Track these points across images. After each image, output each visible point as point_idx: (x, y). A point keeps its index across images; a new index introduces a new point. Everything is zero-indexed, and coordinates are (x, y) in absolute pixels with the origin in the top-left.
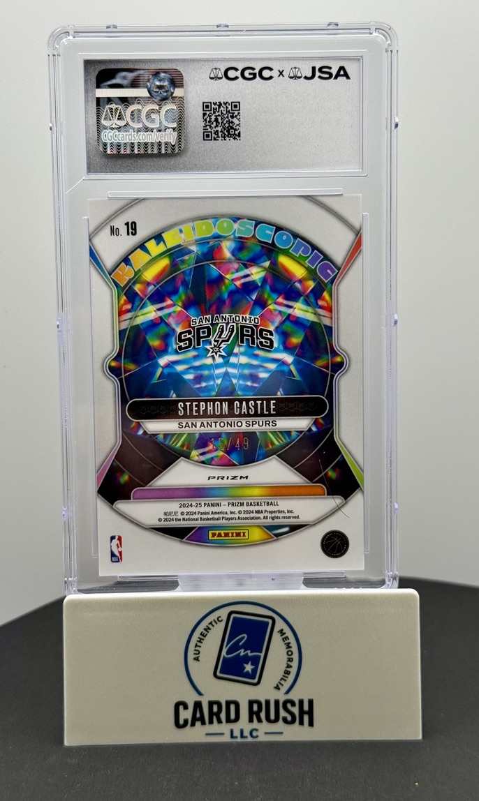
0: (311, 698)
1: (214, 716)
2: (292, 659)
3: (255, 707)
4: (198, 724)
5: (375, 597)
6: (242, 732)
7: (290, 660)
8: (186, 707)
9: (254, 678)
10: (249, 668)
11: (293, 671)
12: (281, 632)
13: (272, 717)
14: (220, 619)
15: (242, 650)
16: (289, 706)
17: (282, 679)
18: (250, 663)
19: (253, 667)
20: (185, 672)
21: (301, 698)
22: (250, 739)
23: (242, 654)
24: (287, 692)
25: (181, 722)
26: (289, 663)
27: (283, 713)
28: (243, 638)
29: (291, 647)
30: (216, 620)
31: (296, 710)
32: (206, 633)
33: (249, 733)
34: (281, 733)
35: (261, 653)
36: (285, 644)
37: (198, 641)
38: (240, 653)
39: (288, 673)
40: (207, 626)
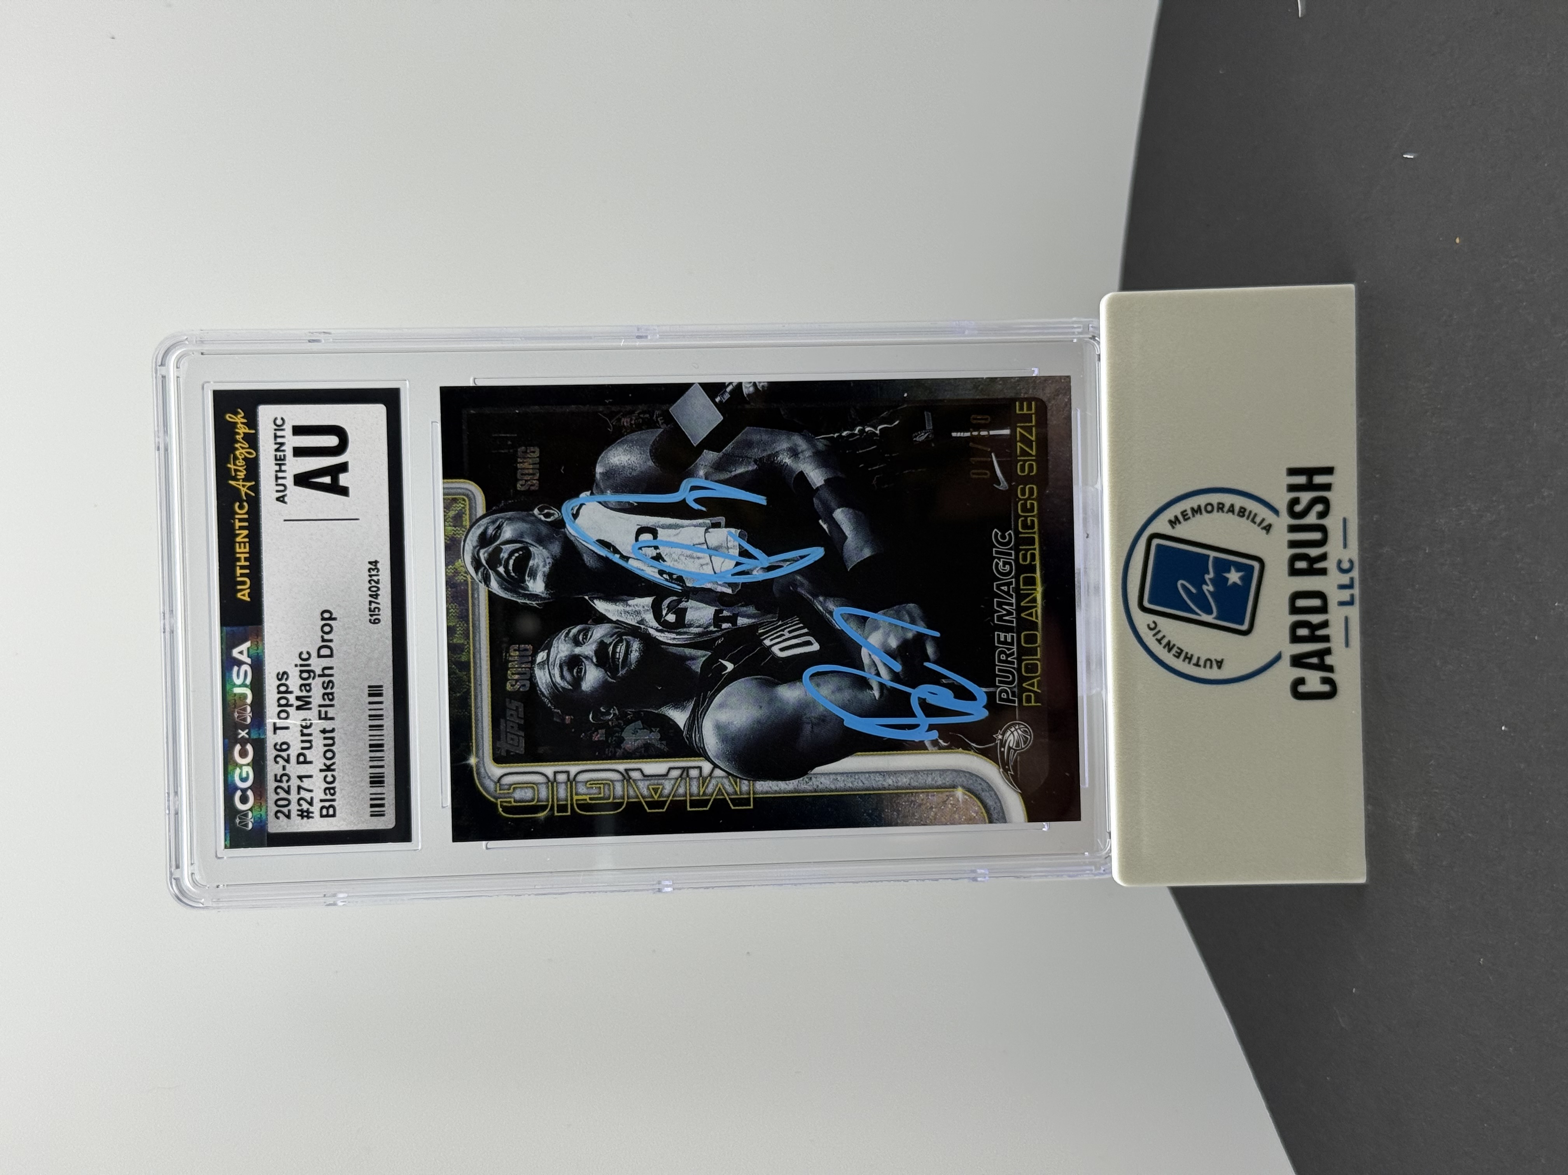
0: (1284, 472)
1: (1316, 633)
2: (1219, 504)
3: (1301, 565)
4: (1329, 660)
5: (1114, 368)
6: (1342, 587)
7: (1221, 507)
8: (1301, 681)
9: (1252, 568)
10: (1234, 577)
11: (1239, 502)
12: (1174, 523)
13: (1317, 536)
14: (1152, 626)
15: (1205, 587)
16: (1298, 508)
17: (1253, 521)
18: (1227, 575)
19: (1233, 569)
20: (1242, 683)
21: (1285, 488)
22: (1355, 574)
23: (1211, 588)
24: (1276, 512)
25: (1326, 688)
26: (1226, 509)
27: (1311, 519)
28: (1184, 587)
30: (1154, 632)
31: (1306, 497)
32: (1175, 649)
33: (1345, 575)
34: (1345, 521)
35: (1208, 556)
36: (1194, 516)
37: (1189, 663)
38: (1208, 591)
39: (1242, 510)
40: (1164, 647)
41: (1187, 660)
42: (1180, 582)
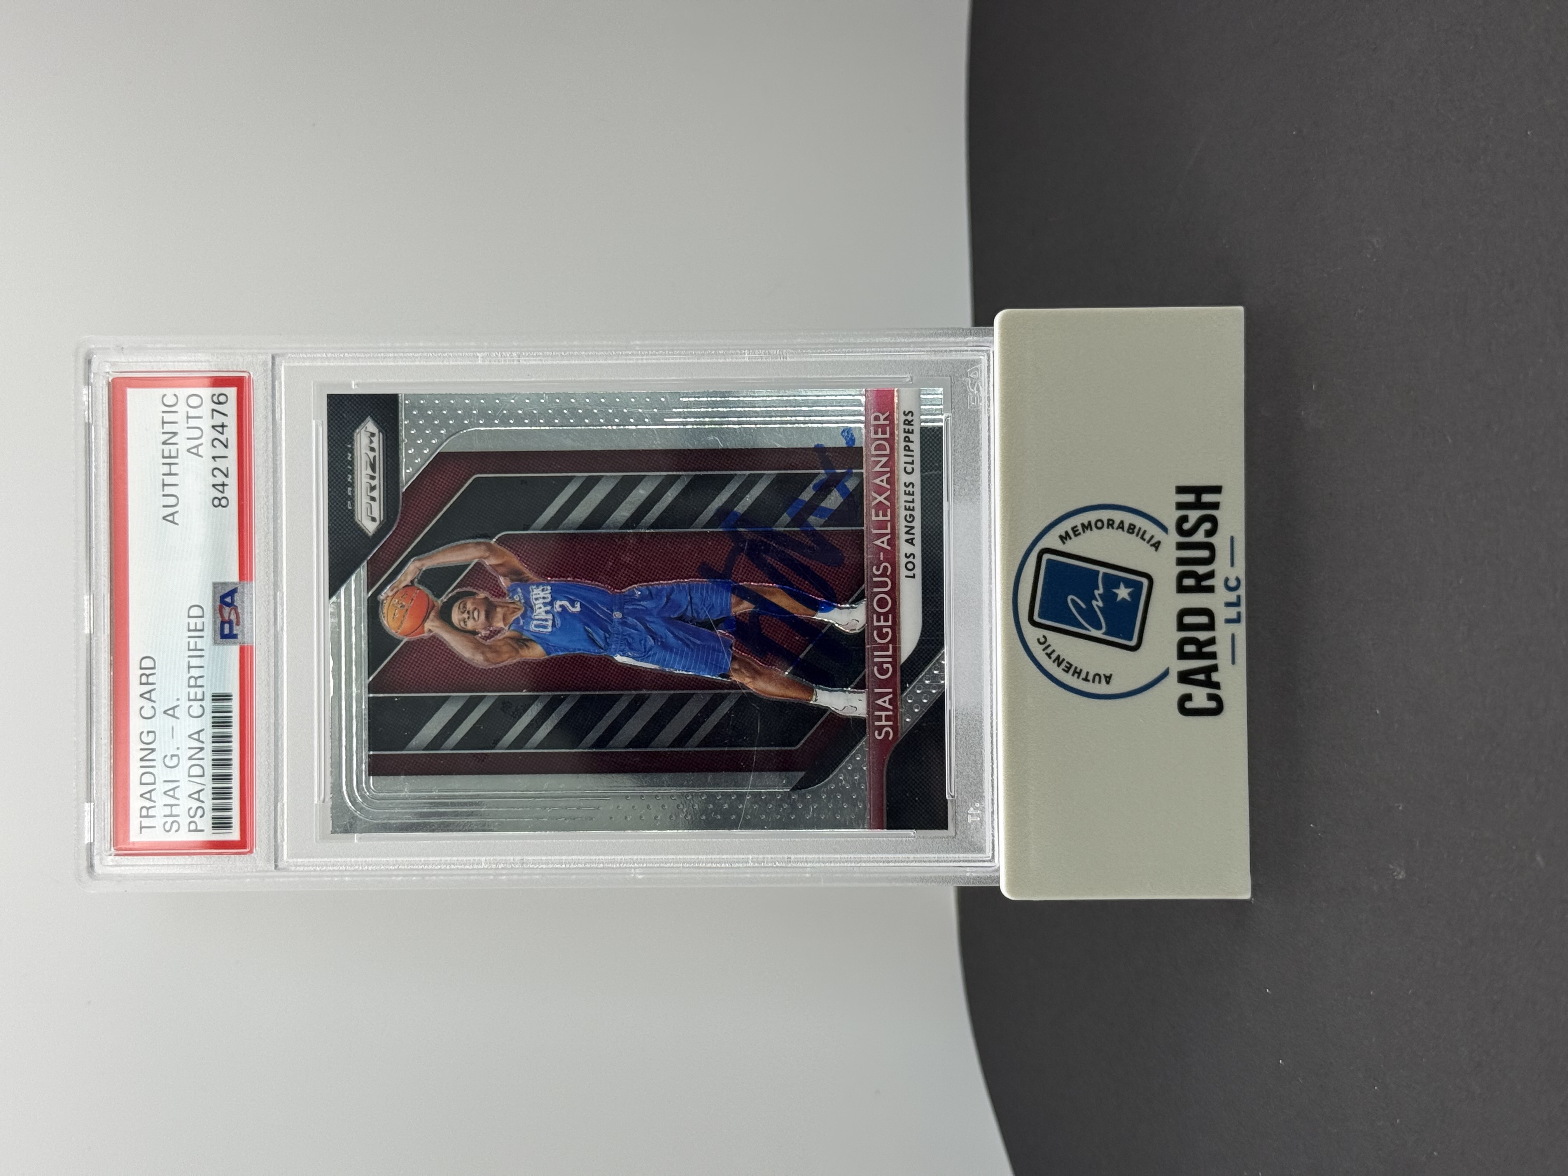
0: (1173, 490)
1: (1203, 650)
2: (1109, 520)
3: (1189, 582)
4: (1215, 677)
5: (1007, 384)
6: (1229, 604)
7: (1111, 523)
8: (1187, 697)
9: (1141, 584)
10: (1123, 593)
11: (1129, 519)
12: (1064, 538)
13: (1205, 554)
14: (1042, 640)
15: (1094, 603)
16: (1187, 526)
17: (1142, 538)
18: (1116, 591)
19: (1122, 585)
20: (1130, 698)
21: (1174, 506)
22: (1242, 593)
23: (1100, 604)
24: (1165, 529)
25: (1212, 705)
27: (1199, 536)
28: (1073, 601)
29: (1090, 523)
30: (1044, 646)
31: (1194, 515)
32: (1064, 664)
33: (1231, 593)
34: (1232, 539)
35: (1098, 572)
36: (1084, 532)
37: (1078, 677)
38: (1097, 606)
39: (1132, 527)
40: (1054, 661)
41: (1076, 675)
42: (1070, 597)
